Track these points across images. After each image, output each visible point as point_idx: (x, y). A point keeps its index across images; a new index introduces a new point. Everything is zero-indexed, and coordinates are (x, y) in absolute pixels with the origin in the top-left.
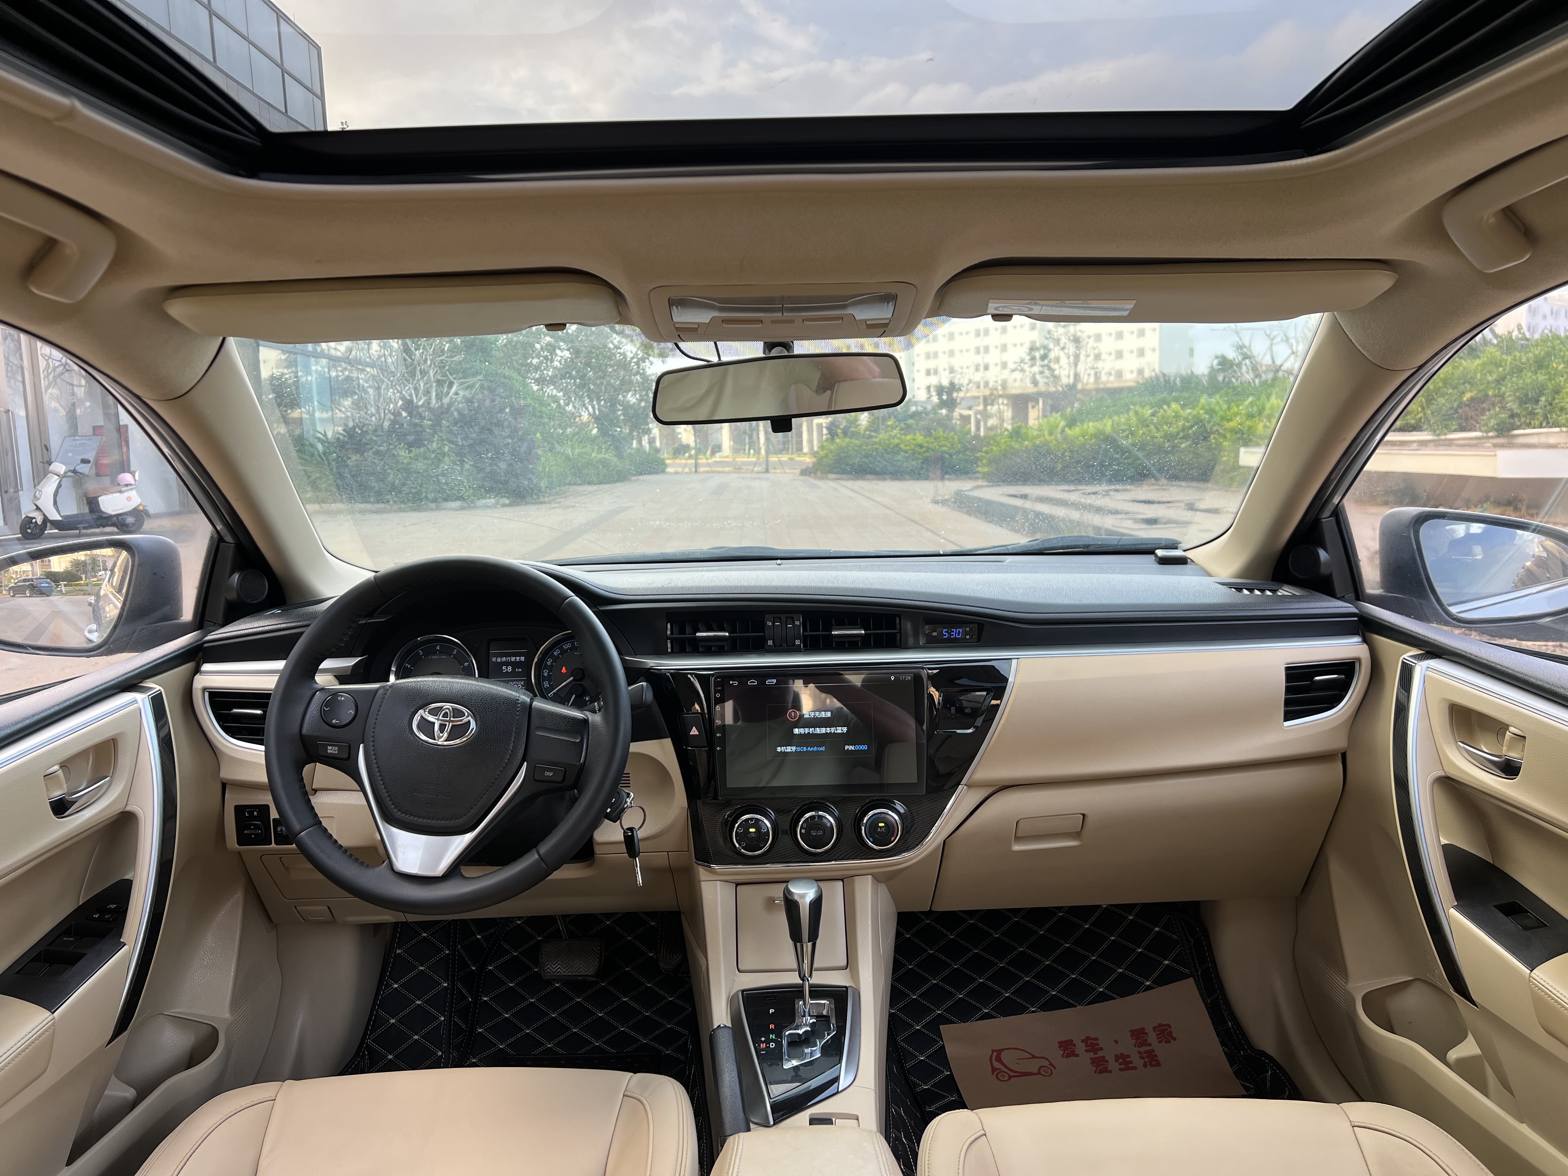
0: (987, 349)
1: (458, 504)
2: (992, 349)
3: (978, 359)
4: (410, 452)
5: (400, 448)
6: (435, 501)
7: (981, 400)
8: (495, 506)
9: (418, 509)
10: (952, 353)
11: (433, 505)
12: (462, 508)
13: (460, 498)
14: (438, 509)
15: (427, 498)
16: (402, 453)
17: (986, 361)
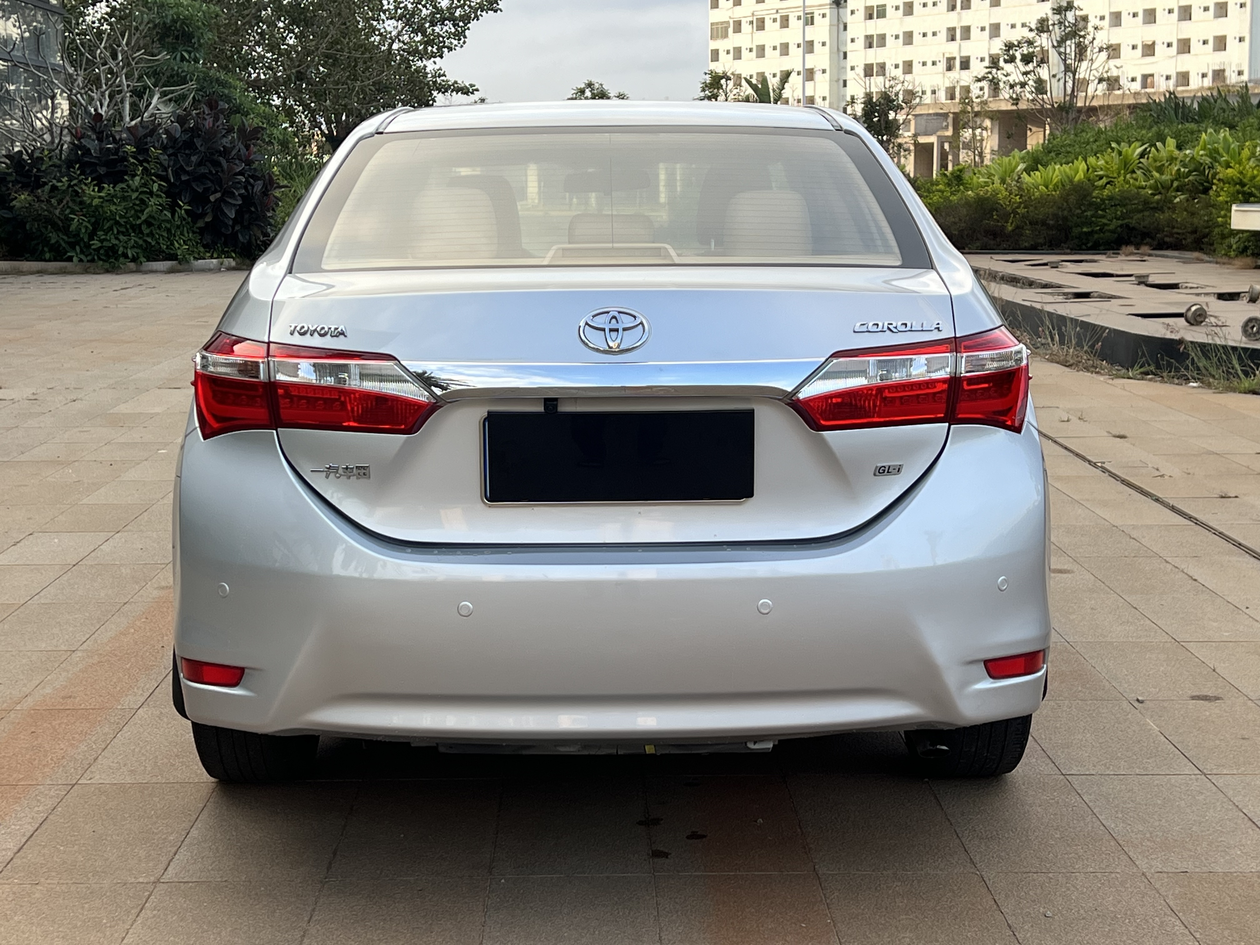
0: (966, 32)
1: (168, 264)
2: (975, 32)
3: (954, 49)
4: (101, 189)
5: (86, 184)
6: (134, 260)
7: (950, 120)
8: (217, 270)
9: (113, 270)
10: (908, 38)
11: (132, 265)
12: (171, 271)
13: (172, 257)
14: (138, 271)
15: (125, 256)
16: (89, 191)
17: (964, 54)
